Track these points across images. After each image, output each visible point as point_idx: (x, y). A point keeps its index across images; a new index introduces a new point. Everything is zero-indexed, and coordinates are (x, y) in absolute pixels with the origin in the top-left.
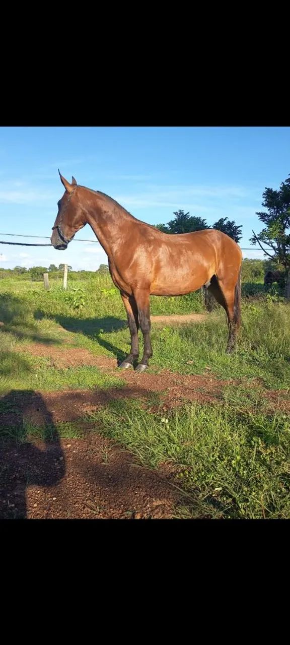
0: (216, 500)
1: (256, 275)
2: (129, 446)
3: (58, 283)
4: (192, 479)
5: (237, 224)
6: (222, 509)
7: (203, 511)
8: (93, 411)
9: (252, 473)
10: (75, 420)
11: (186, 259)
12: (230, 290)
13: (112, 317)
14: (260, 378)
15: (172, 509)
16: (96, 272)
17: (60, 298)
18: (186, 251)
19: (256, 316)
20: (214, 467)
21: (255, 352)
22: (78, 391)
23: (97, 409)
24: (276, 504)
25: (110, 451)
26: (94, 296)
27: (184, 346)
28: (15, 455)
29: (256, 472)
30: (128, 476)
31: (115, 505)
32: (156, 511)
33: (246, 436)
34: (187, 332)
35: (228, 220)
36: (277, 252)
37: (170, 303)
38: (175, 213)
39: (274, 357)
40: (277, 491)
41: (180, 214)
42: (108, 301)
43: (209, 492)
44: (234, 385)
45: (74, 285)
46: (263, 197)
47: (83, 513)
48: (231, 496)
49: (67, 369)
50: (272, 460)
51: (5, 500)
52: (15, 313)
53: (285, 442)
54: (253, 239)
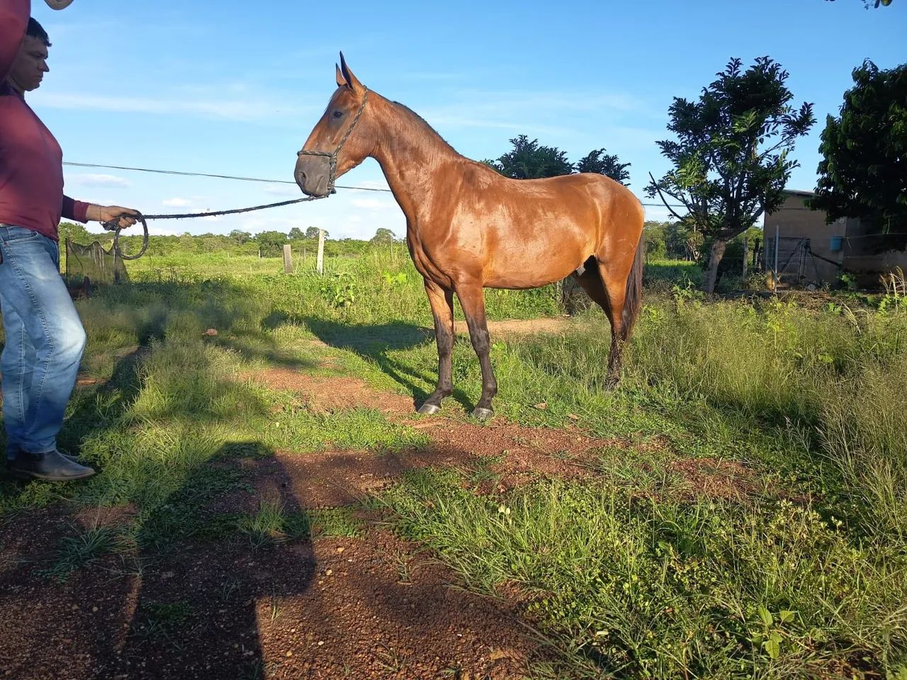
0: (598, 653)
1: (650, 250)
2: (444, 553)
3: (308, 260)
4: (555, 614)
5: (620, 162)
6: (610, 669)
7: (577, 672)
8: (378, 489)
9: (660, 606)
10: (347, 502)
11: (543, 226)
12: (618, 281)
13: (401, 323)
14: (664, 436)
15: (525, 667)
16: (371, 243)
17: (311, 288)
18: (545, 213)
19: (656, 325)
20: (592, 594)
21: (655, 388)
22: (350, 453)
23: (385, 485)
24: (704, 661)
25: (411, 560)
26: (371, 284)
27: (529, 377)
28: (250, 564)
29: (666, 605)
30: (444, 606)
31: (426, 658)
32: (496, 669)
33: (647, 541)
34: (534, 351)
35: (605, 153)
36: (692, 210)
37: (500, 300)
38: (512, 141)
39: (689, 399)
40: (704, 638)
41: (521, 142)
42: (394, 294)
43: (586, 638)
44: (619, 447)
45: (334, 266)
46: (670, 114)
47: (372, 670)
48: (625, 647)
49: (328, 414)
50: (693, 584)
51: (237, 643)
52: (236, 314)
53: (716, 552)
54: (651, 188)
